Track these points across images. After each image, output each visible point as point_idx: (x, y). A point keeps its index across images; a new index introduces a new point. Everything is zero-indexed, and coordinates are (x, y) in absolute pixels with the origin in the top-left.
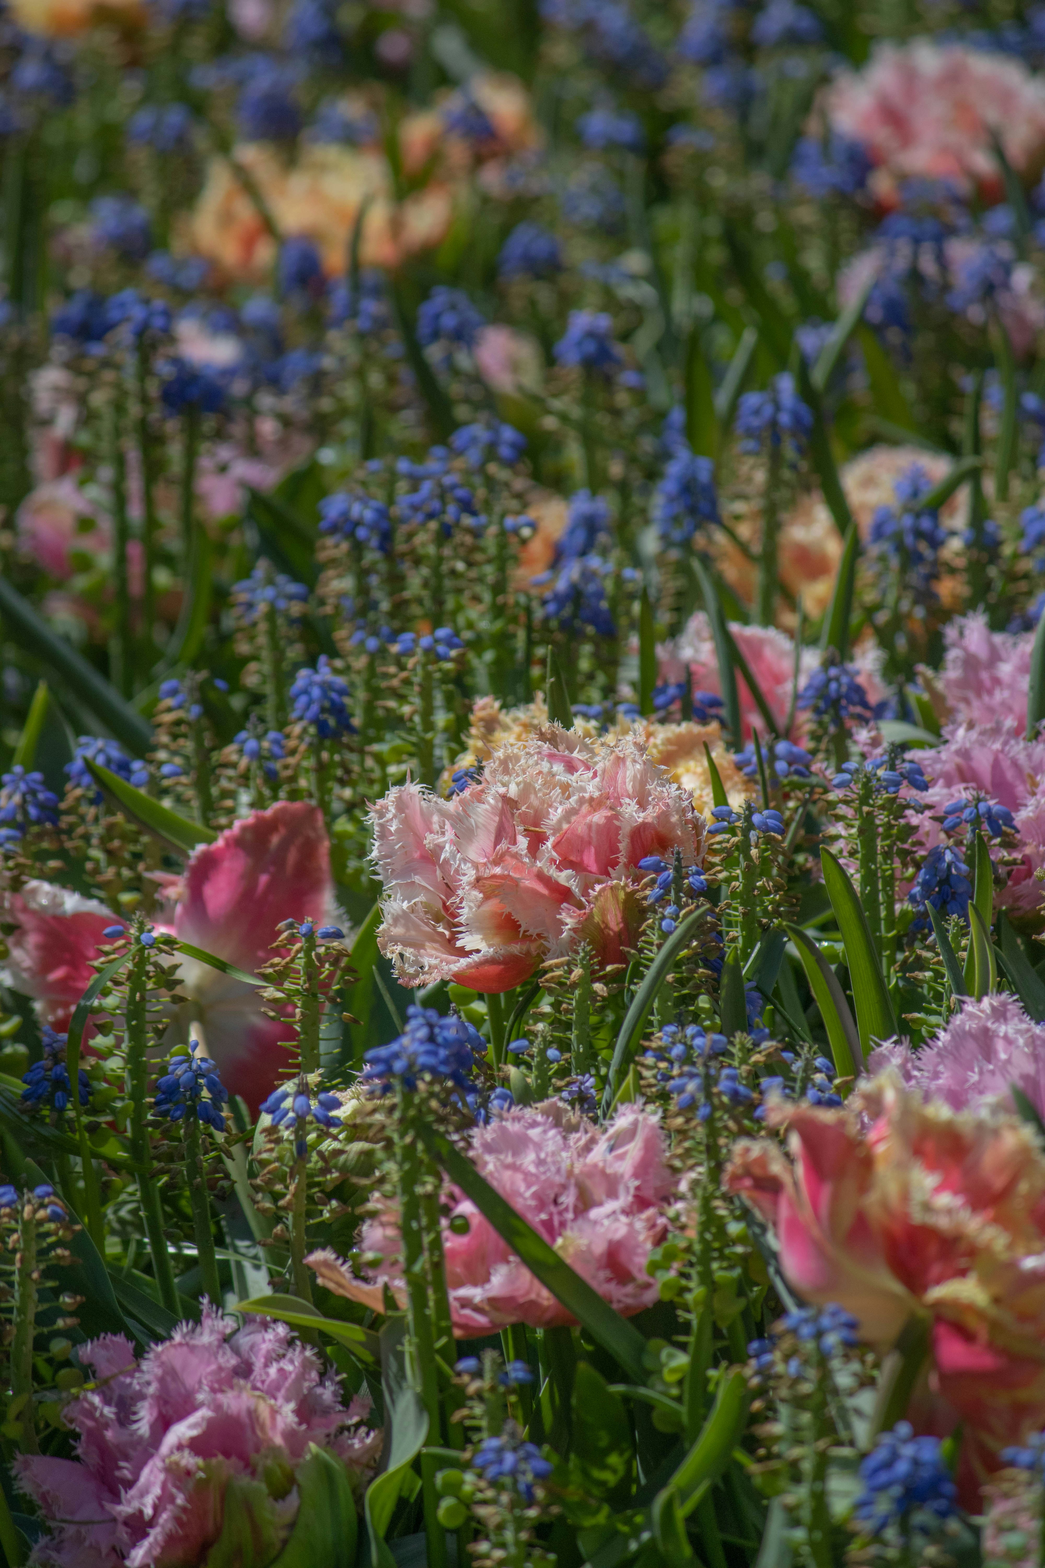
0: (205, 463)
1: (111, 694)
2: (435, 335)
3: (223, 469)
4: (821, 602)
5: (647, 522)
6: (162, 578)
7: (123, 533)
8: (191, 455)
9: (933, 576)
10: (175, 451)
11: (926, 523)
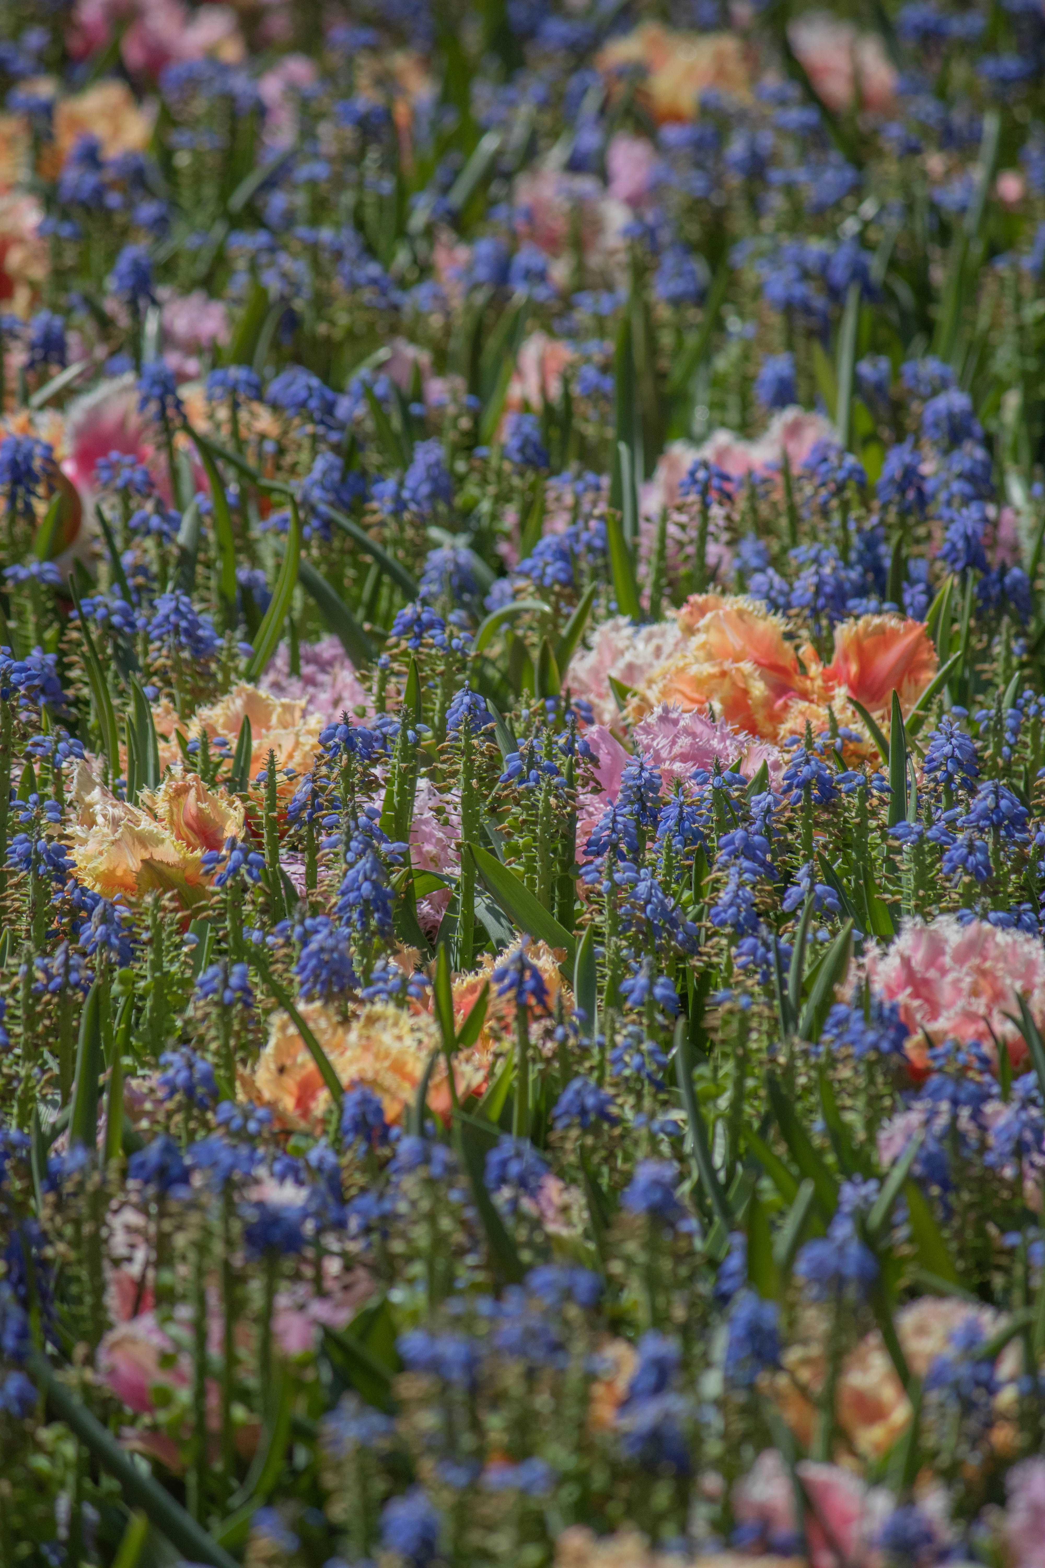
0: (283, 1301)
1: (188, 1520)
2: (503, 1180)
3: (301, 1308)
4: (877, 1447)
5: (709, 1365)
6: (239, 1413)
7: (203, 1368)
8: (270, 1292)
9: (989, 1425)
10: (255, 1287)
11: (983, 1372)
